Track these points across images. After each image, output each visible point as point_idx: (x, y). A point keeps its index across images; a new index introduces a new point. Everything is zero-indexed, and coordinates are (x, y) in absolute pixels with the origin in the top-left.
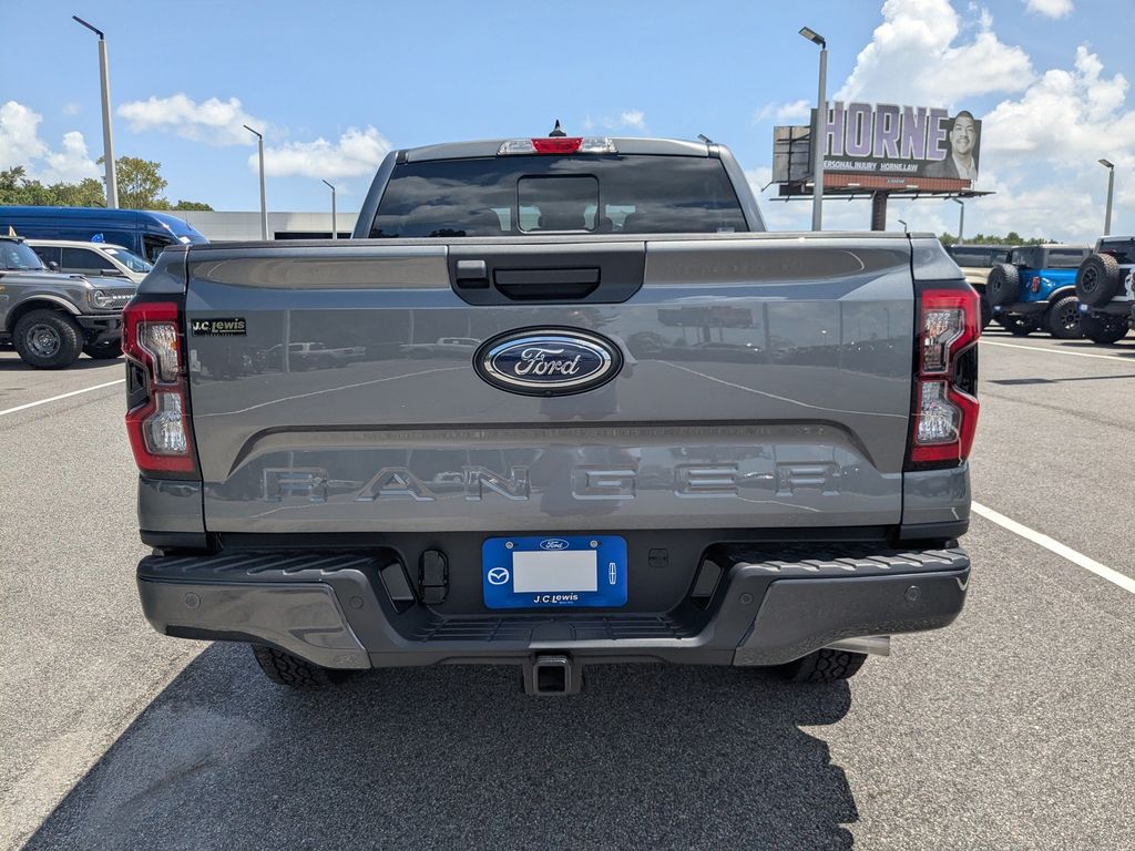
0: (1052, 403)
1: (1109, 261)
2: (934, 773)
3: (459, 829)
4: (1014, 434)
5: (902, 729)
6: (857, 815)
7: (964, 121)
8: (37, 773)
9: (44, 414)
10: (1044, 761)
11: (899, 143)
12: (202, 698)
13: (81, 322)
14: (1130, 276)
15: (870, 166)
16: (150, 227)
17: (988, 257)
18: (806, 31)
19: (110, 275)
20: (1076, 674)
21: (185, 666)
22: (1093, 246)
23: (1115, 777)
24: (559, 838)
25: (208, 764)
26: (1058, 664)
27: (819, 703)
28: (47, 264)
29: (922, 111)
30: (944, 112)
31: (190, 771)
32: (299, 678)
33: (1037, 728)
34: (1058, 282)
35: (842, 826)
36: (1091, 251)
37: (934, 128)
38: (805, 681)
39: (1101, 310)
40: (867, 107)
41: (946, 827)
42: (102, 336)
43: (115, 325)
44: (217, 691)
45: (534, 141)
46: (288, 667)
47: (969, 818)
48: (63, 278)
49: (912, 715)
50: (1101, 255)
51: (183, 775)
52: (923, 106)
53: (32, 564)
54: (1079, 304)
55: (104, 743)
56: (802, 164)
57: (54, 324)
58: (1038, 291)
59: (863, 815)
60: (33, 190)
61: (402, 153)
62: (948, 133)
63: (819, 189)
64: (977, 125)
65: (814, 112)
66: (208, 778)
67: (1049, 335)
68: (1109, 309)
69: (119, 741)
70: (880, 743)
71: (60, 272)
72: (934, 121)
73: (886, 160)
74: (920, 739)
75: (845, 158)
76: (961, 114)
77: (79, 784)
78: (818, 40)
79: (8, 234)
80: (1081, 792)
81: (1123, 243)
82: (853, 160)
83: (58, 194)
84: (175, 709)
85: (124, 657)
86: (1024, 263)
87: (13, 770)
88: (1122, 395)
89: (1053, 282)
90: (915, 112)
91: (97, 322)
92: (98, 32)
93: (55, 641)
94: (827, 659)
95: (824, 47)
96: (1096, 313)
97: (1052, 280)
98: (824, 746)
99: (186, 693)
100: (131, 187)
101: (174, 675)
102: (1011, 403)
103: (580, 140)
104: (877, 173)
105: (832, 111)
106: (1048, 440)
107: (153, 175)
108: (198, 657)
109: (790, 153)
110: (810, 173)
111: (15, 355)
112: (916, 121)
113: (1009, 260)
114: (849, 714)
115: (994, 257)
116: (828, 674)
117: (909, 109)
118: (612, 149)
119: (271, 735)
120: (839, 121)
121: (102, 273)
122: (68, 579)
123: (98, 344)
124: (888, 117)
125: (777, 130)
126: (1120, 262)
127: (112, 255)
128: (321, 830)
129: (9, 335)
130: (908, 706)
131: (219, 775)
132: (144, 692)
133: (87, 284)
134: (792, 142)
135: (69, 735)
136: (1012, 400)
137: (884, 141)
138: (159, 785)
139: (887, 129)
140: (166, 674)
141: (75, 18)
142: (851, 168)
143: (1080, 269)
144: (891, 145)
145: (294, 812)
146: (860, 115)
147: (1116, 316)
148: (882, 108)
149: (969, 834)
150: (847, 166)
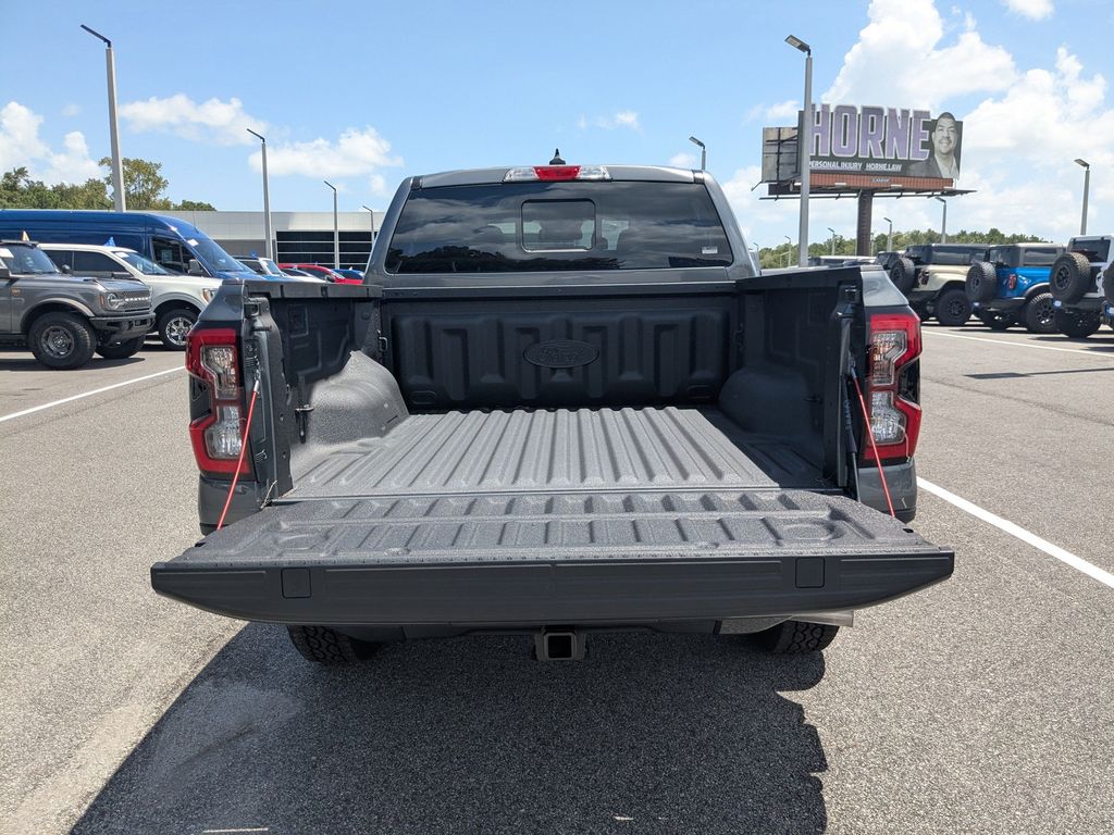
0: (1024, 397)
1: (1080, 259)
2: (895, 730)
3: (478, 781)
4: (986, 426)
5: (869, 693)
6: (826, 765)
7: (946, 123)
8: (96, 741)
9: (64, 414)
10: (992, 719)
11: (883, 144)
12: (240, 675)
13: (95, 324)
14: (1101, 274)
15: (856, 166)
16: (157, 230)
17: (968, 255)
18: (791, 39)
19: (121, 277)
20: (1027, 644)
21: (222, 646)
22: (1066, 245)
23: (1054, 732)
24: (566, 788)
25: (251, 731)
26: (1011, 636)
27: (797, 672)
28: (60, 267)
29: (905, 113)
30: (927, 114)
31: (234, 738)
32: (329, 655)
33: (988, 691)
34: (1034, 279)
35: (813, 774)
36: (1064, 249)
37: (917, 129)
38: (784, 652)
39: (1073, 306)
40: (852, 109)
41: (904, 774)
42: (115, 337)
43: (127, 326)
44: (253, 669)
45: (536, 168)
46: (320, 645)
47: (923, 767)
48: (76, 282)
49: (879, 681)
50: (1073, 254)
51: (229, 741)
52: (906, 108)
53: (68, 556)
54: (1053, 300)
55: (154, 714)
56: (790, 164)
57: (68, 326)
58: (1014, 288)
59: (832, 766)
60: (37, 191)
61: (417, 179)
62: (930, 136)
63: (806, 188)
64: (958, 126)
65: (801, 114)
66: (252, 743)
67: (1025, 329)
68: (1080, 305)
69: (168, 713)
70: (848, 705)
71: (73, 275)
72: (917, 123)
73: (871, 160)
74: (885, 702)
75: (832, 158)
76: (943, 116)
77: (135, 750)
78: (804, 47)
79: (21, 238)
80: (1023, 745)
81: (1094, 242)
82: (840, 160)
83: (62, 194)
84: (216, 685)
85: (165, 639)
86: (1001, 261)
87: (75, 739)
88: (1090, 388)
89: (1030, 279)
90: (899, 114)
91: (110, 324)
92: (106, 40)
93: (100, 626)
94: (802, 632)
95: (809, 54)
96: (1070, 309)
97: (1028, 277)
98: (800, 708)
99: (225, 670)
100: (133, 187)
101: (212, 655)
102: (986, 397)
103: (578, 168)
104: (863, 173)
105: (818, 113)
106: (1016, 431)
107: (154, 175)
108: (233, 638)
109: (779, 153)
110: (798, 173)
111: (29, 356)
112: (899, 122)
113: (987, 259)
114: (823, 681)
115: (973, 255)
116: (803, 645)
117: (892, 111)
118: (607, 176)
119: (306, 705)
120: (825, 123)
121: (113, 276)
122: (105, 570)
123: (111, 345)
124: (873, 118)
125: (766, 131)
126: (1091, 261)
127: (124, 259)
128: (356, 785)
129: (23, 337)
130: (875, 674)
131: (261, 741)
132: (184, 670)
133: (100, 287)
134: (780, 142)
135: (122, 708)
136: (987, 394)
137: (869, 142)
138: (208, 749)
139: (872, 130)
140: (205, 654)
141: (83, 26)
142: (838, 168)
143: (1054, 267)
144: (876, 146)
145: (332, 770)
146: (846, 117)
147: (1089, 312)
148: (867, 110)
149: (923, 780)
150: (833, 166)
